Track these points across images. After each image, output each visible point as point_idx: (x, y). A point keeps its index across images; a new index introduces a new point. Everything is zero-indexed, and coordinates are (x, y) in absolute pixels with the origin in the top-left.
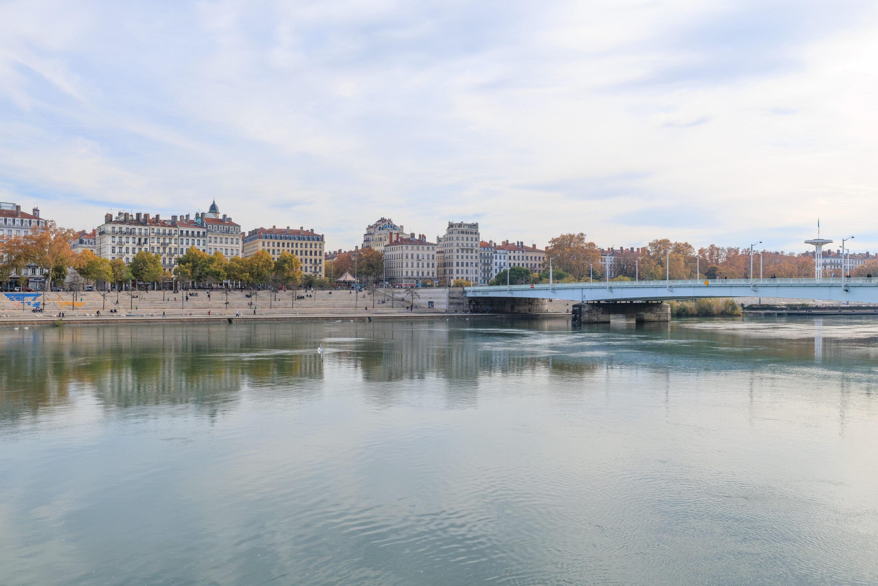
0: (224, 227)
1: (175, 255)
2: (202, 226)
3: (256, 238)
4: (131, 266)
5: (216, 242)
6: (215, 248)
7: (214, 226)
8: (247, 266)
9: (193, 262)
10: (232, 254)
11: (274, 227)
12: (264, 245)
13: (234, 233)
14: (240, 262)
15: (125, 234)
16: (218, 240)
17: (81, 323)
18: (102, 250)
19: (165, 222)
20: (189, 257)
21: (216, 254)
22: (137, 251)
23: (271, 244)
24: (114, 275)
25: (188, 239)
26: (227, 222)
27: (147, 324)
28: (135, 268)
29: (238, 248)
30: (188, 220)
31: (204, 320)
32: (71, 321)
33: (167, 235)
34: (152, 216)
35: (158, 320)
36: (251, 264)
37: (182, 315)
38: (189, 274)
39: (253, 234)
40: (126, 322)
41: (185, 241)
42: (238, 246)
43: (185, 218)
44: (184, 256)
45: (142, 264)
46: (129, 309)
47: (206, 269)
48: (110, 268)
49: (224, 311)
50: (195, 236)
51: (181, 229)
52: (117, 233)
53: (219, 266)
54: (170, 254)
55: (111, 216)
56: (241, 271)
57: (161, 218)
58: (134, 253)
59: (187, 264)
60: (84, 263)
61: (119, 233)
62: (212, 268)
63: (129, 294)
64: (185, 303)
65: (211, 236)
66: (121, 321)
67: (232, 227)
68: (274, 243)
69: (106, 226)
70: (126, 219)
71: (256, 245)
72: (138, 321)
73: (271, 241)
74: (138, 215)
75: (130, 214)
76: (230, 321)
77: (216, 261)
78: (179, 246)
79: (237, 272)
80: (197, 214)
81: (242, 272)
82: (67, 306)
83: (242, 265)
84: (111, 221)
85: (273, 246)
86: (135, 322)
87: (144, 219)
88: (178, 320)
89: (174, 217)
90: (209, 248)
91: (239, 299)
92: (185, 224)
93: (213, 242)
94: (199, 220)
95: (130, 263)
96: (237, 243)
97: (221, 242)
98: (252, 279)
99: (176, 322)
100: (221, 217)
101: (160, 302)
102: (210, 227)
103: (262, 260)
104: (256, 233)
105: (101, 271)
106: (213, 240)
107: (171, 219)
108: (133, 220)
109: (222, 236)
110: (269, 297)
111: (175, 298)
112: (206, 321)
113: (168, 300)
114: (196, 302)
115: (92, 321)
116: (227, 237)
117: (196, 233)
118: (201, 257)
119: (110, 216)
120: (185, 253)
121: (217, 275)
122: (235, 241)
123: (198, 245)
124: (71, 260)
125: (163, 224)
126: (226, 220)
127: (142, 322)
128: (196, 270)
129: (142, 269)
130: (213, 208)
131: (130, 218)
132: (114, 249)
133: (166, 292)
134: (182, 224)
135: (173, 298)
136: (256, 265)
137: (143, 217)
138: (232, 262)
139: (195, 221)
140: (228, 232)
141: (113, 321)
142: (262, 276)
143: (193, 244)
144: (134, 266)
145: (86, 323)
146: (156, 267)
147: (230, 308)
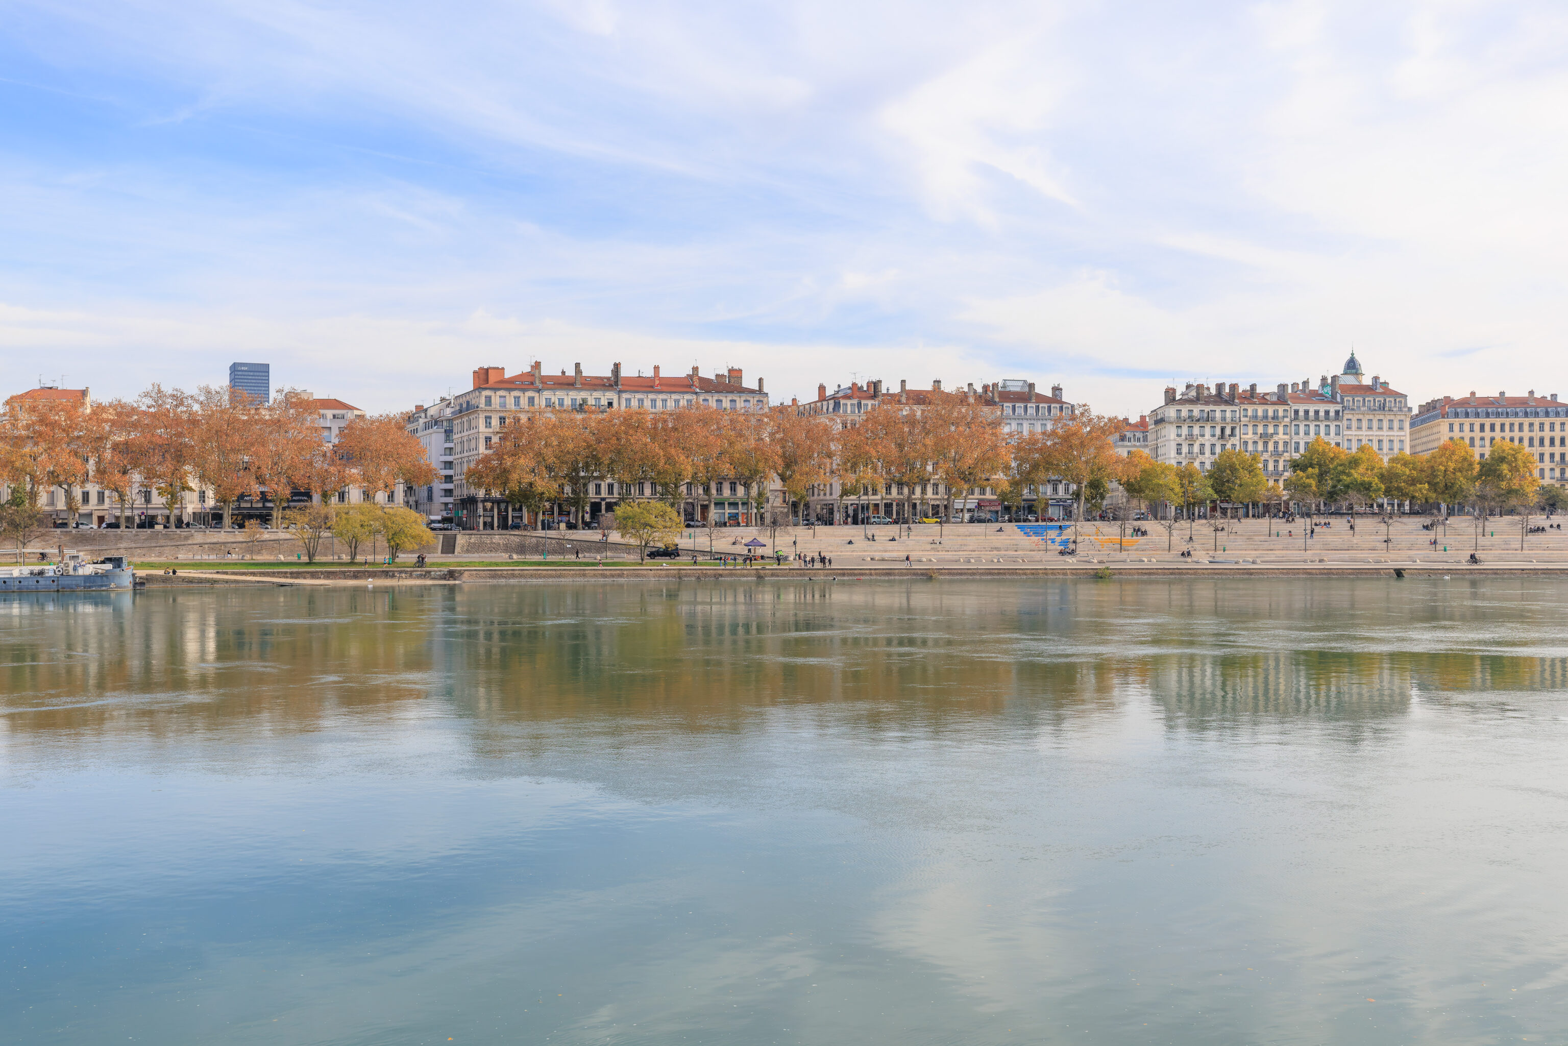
0: (1374, 400)
1: (1285, 454)
2: (1333, 400)
3: (1435, 417)
4: (1211, 476)
5: (1359, 428)
6: (1358, 440)
7: (1356, 399)
8: (1424, 471)
9: (1320, 466)
10: (1391, 449)
11: (1473, 394)
12: (1451, 429)
13: (1395, 409)
14: (1410, 464)
15: (1198, 420)
16: (1365, 424)
17: (1138, 574)
18: (1159, 450)
19: (1265, 397)
20: (1311, 457)
21: (1361, 449)
22: (1218, 449)
23: (1467, 428)
24: (1184, 492)
25: (1309, 425)
26: (1381, 390)
27: (1247, 576)
28: (1217, 479)
29: (1402, 438)
30: (1307, 391)
31: (1350, 571)
32: (1122, 571)
33: (1270, 420)
34: (1243, 387)
35: (1266, 571)
36: (1433, 467)
37: (1305, 561)
38: (1314, 488)
39: (1428, 410)
40: (1211, 574)
41: (1302, 429)
42: (1402, 433)
43: (1301, 387)
44: (1302, 456)
45: (1228, 472)
46: (1211, 550)
47: (1345, 478)
48: (1176, 480)
49: (1383, 555)
50: (1320, 419)
51: (1295, 407)
52: (1185, 421)
53: (1369, 472)
54: (1276, 453)
55: (1174, 390)
56: (1413, 480)
57: (1260, 390)
58: (1213, 453)
59: (1310, 469)
60: (1135, 473)
61: (1188, 421)
62: (1356, 476)
63: (1211, 525)
64: (1309, 541)
65: (1350, 417)
66: (1203, 571)
67: (1391, 399)
68: (1472, 425)
69: (1166, 410)
70: (1198, 395)
71: (1435, 430)
72: (1232, 571)
73: (1467, 422)
74: (1220, 387)
75: (1205, 386)
76: (1399, 573)
77: (1363, 462)
78: (1291, 439)
79: (1404, 482)
80: (1324, 379)
81: (1413, 482)
82: (1111, 545)
83: (1414, 469)
84: (1174, 399)
85: (1472, 430)
86: (1226, 574)
87: (1229, 394)
88: (1301, 571)
89: (1283, 387)
90: (1348, 440)
91: (1410, 533)
92: (1302, 399)
93: (1353, 428)
94: (1328, 390)
95: (1208, 471)
96: (1401, 429)
97: (1370, 428)
98: (1434, 495)
99: (1298, 573)
100: (1367, 381)
101: (1262, 538)
102: (1349, 401)
103: (1455, 458)
104: (1434, 408)
105: (1161, 485)
106: (1354, 424)
107: (1276, 391)
108: (1210, 396)
109: (1371, 417)
110: (1472, 530)
111: (1290, 532)
112: (1353, 574)
113: (1278, 536)
114: (1330, 538)
115: (1155, 571)
116: (1381, 417)
117: (1322, 414)
118: (1334, 456)
119: (1171, 391)
120: (1302, 450)
121: (1365, 488)
122: (1396, 425)
123: (1326, 434)
124: (1115, 469)
125: (1264, 400)
126: (1378, 386)
127: (1239, 574)
128: (1326, 480)
129: (1228, 481)
130: (1352, 366)
131: (1206, 393)
132: (1179, 447)
133: (1274, 521)
134: (1297, 399)
135: (1286, 532)
136: (1443, 468)
137: (1227, 390)
138: (1395, 465)
139: (1320, 392)
140: (1382, 408)
141: (1189, 571)
142: (1455, 489)
143: (1317, 433)
144: (1216, 475)
145: (1146, 574)
146: (1254, 477)
147: (1394, 550)
